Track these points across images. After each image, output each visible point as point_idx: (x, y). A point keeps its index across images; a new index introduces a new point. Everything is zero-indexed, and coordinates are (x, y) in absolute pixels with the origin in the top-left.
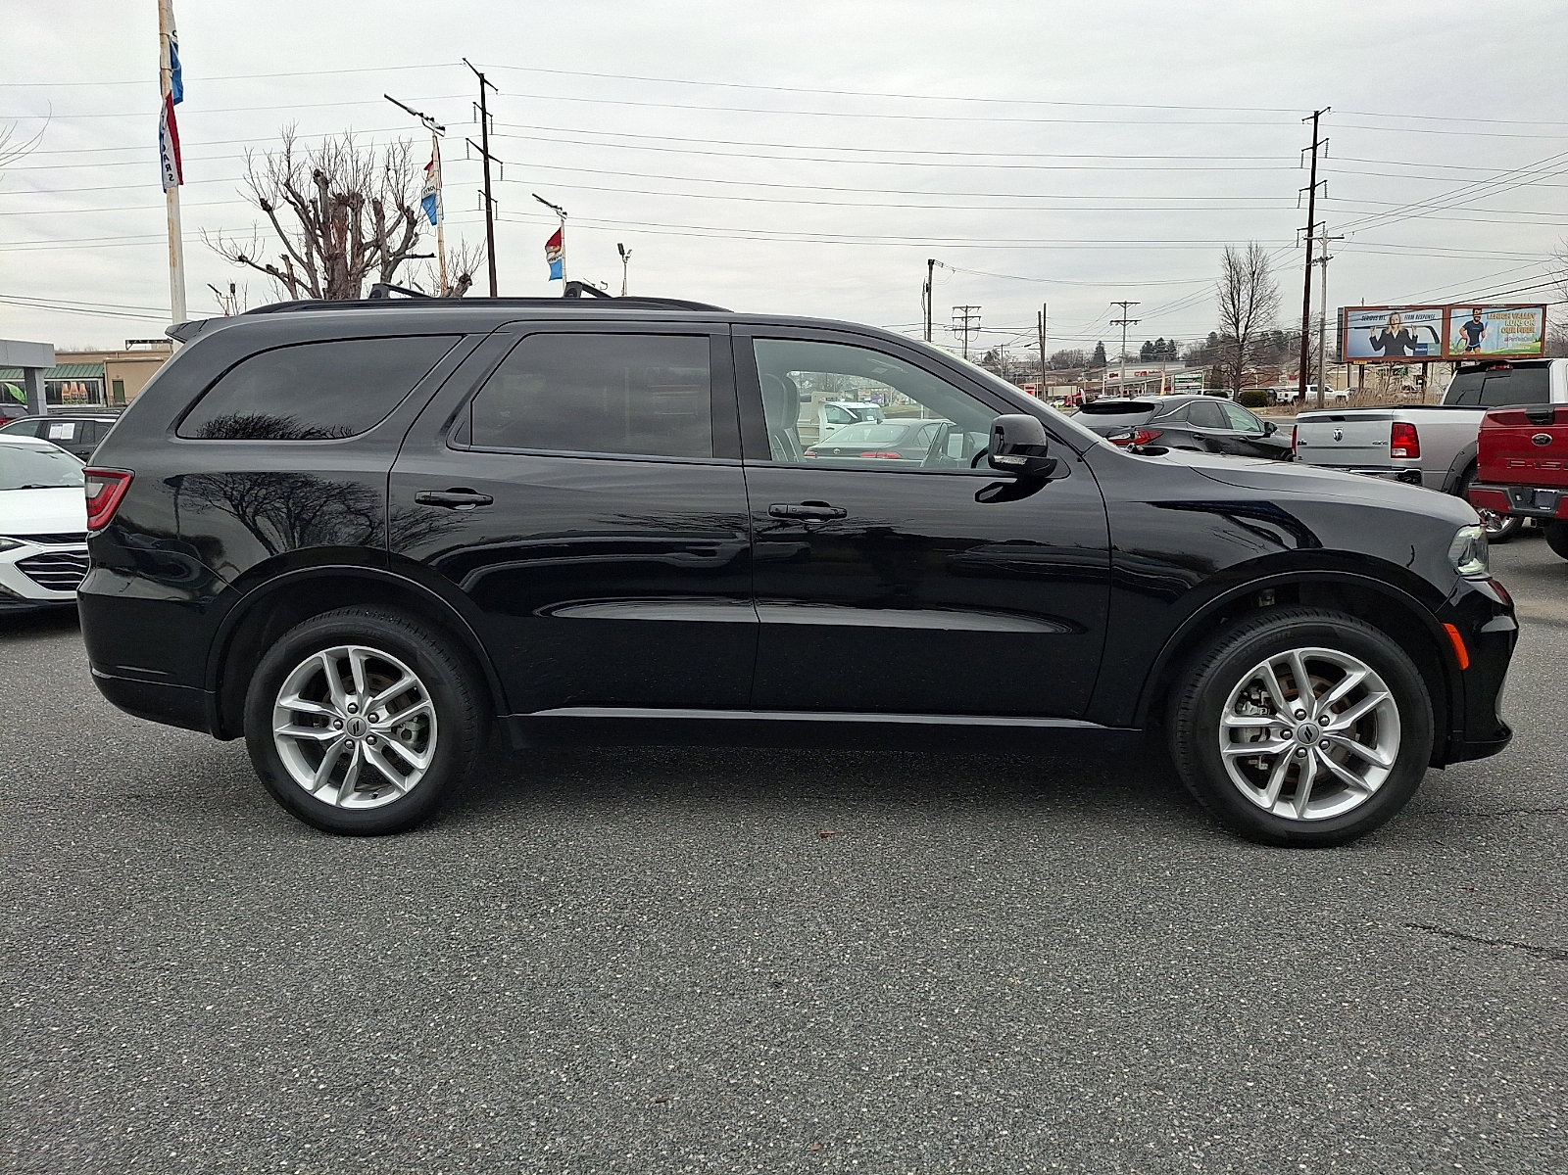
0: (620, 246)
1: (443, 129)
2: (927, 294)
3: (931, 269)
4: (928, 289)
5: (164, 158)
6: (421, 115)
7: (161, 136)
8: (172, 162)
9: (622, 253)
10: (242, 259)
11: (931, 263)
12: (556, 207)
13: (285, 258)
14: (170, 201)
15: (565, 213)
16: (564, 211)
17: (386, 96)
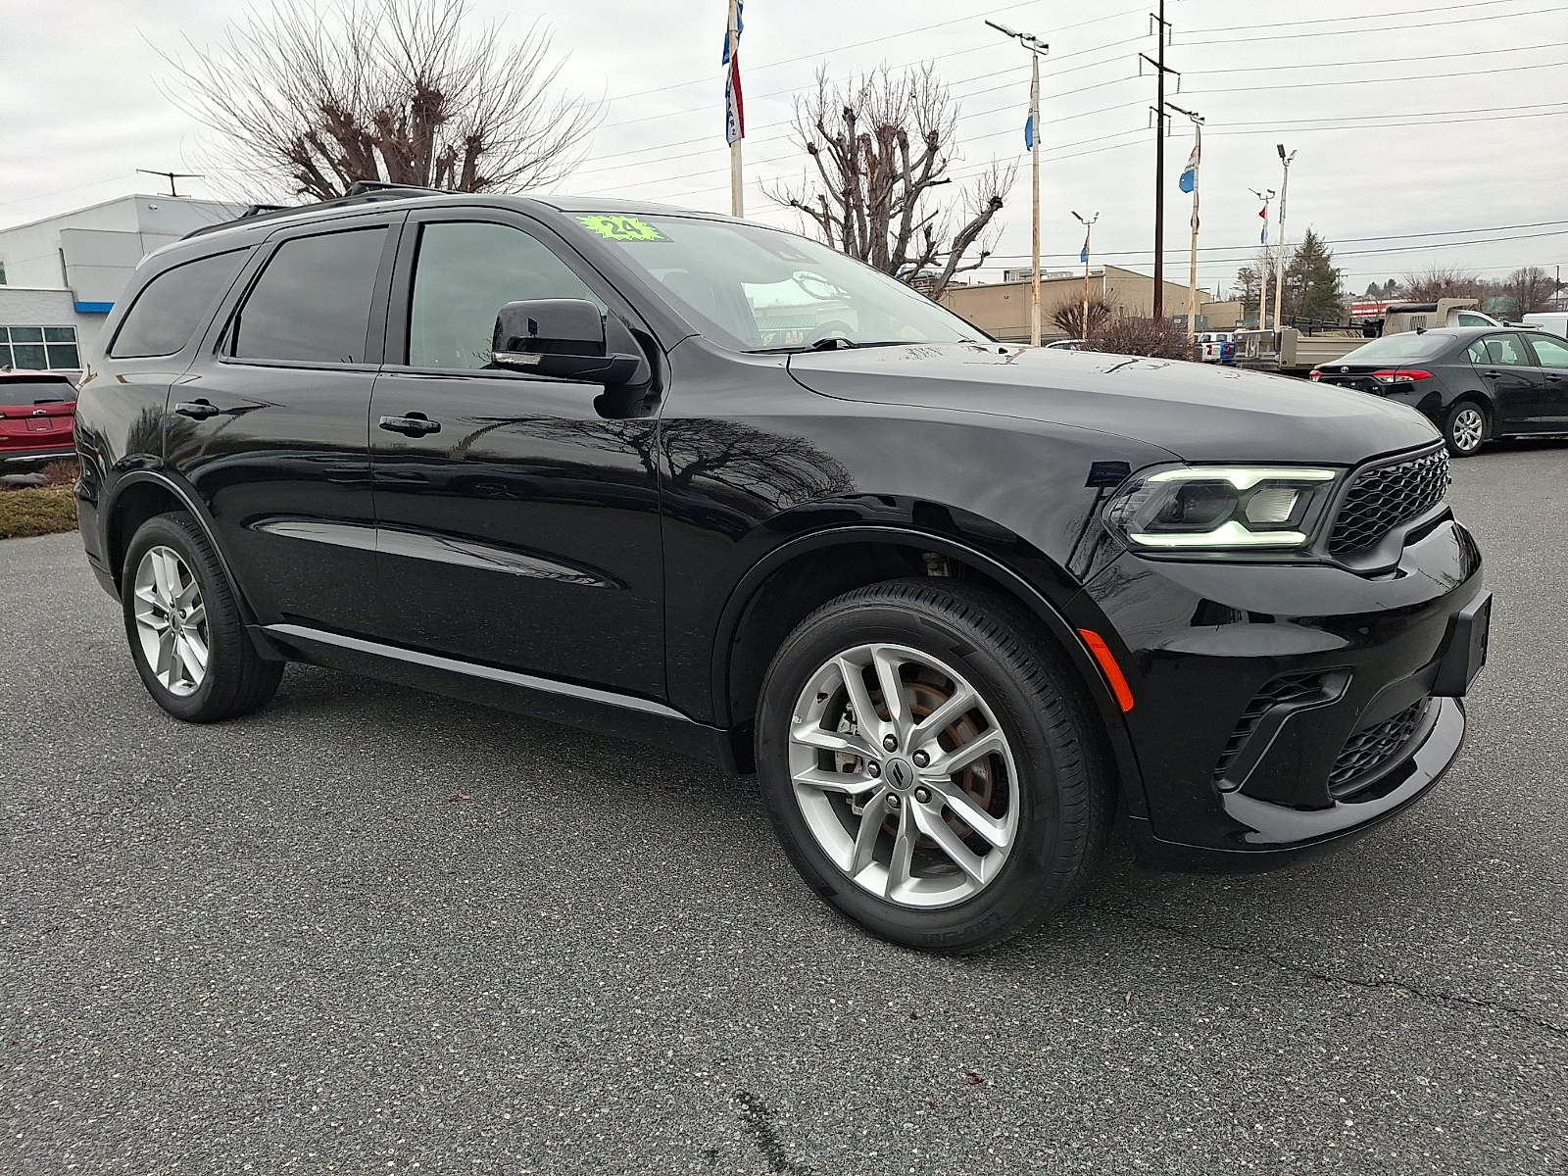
0: (1281, 148)
1: (1046, 46)
5: (729, 114)
6: (1021, 35)
7: (728, 94)
8: (735, 117)
9: (1282, 155)
10: (793, 203)
12: (1190, 113)
13: (822, 198)
14: (733, 154)
15: (1203, 119)
16: (1200, 116)
17: (987, 23)
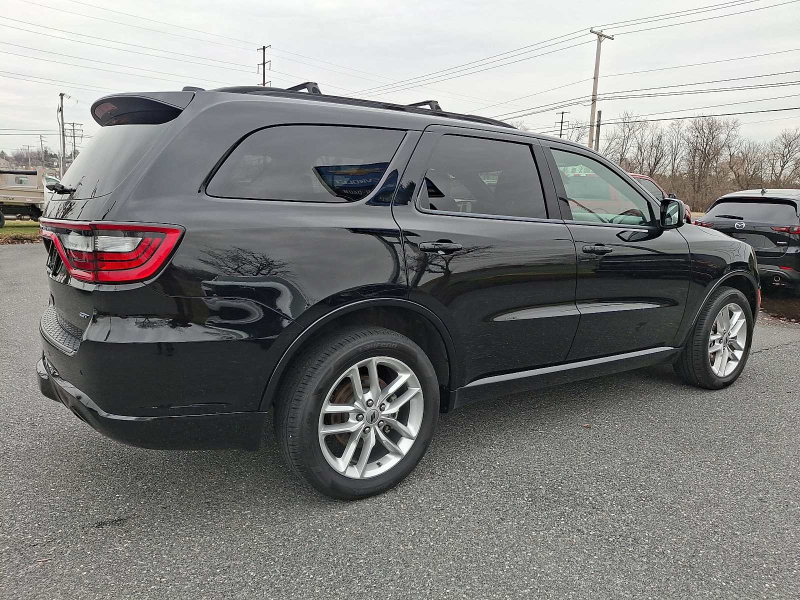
2: (60, 114)
3: (62, 99)
4: (61, 110)
11: (62, 95)
